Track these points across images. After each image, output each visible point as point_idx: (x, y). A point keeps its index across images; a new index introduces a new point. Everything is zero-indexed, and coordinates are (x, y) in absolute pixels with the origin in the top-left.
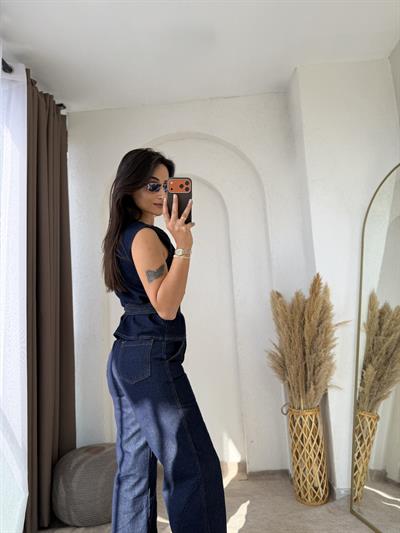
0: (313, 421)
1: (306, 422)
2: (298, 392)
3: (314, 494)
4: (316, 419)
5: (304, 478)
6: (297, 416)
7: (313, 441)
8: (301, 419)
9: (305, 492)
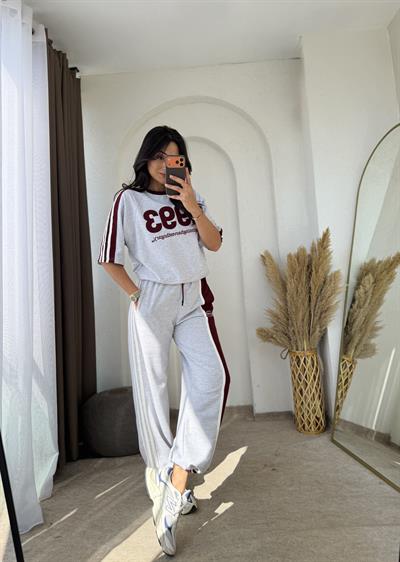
1: (309, 361)
2: (303, 335)
3: (317, 424)
5: (308, 412)
6: (302, 357)
7: (315, 378)
8: (304, 362)
9: (310, 423)
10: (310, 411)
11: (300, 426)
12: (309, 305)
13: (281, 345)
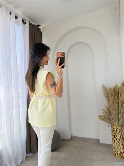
0: (121, 130)
1: (118, 130)
2: (116, 120)
3: (121, 155)
4: (122, 130)
5: (117, 150)
6: (115, 129)
7: (121, 137)
8: (116, 129)
9: (118, 154)
10: (118, 150)
11: (114, 154)
12: (118, 109)
13: (107, 123)
